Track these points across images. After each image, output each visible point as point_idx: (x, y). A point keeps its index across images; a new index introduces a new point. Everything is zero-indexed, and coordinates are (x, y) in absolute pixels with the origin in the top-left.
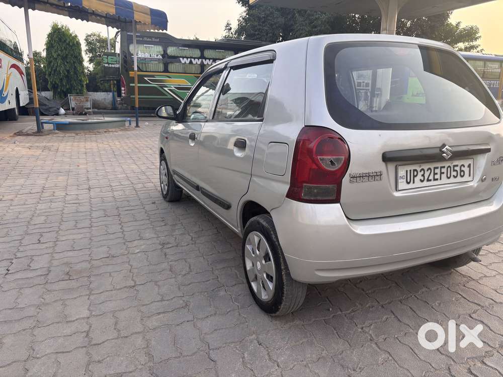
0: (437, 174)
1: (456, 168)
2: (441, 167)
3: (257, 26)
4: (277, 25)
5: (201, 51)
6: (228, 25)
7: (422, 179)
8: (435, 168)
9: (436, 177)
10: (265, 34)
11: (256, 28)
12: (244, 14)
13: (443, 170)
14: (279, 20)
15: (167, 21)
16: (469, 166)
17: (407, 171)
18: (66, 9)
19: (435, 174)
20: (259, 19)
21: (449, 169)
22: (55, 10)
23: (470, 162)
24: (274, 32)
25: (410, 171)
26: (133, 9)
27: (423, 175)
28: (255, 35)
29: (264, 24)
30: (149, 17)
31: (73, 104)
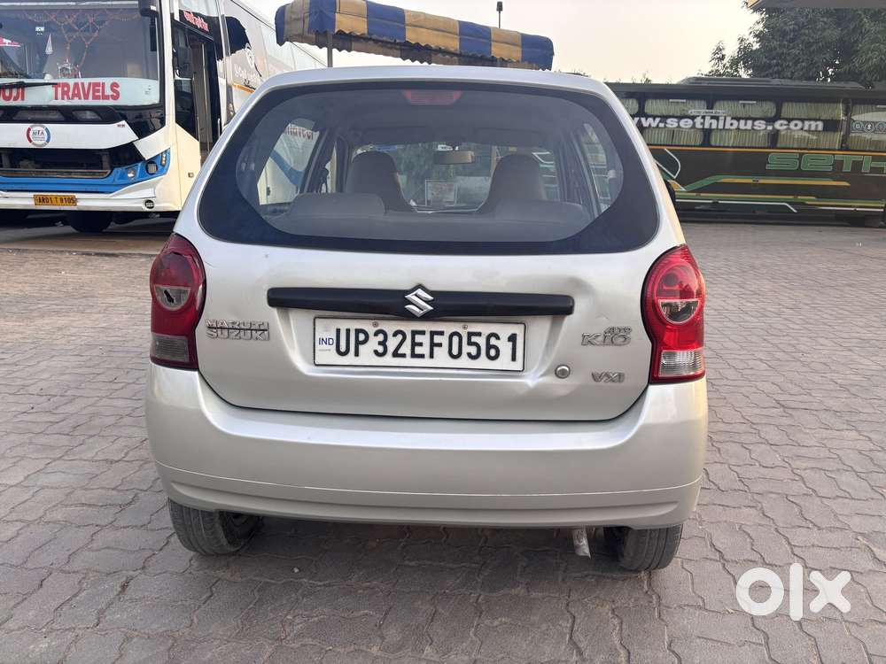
0: (420, 344)
1: (474, 339)
2: (433, 334)
3: (775, 49)
4: (820, 44)
5: (640, 104)
6: (719, 49)
7: (380, 349)
8: (414, 333)
9: (418, 350)
10: (791, 64)
11: (774, 53)
12: (760, 27)
13: (437, 339)
14: (827, 33)
15: (553, 54)
16: (513, 338)
17: (338, 331)
18: (398, 47)
19: (414, 344)
20: (784, 34)
21: (455, 339)
22: (381, 50)
23: (517, 330)
24: (813, 59)
25: (348, 331)
26: (489, 39)
27: (383, 343)
28: (770, 66)
29: (791, 45)
30: (519, 49)
31: (429, 196)
